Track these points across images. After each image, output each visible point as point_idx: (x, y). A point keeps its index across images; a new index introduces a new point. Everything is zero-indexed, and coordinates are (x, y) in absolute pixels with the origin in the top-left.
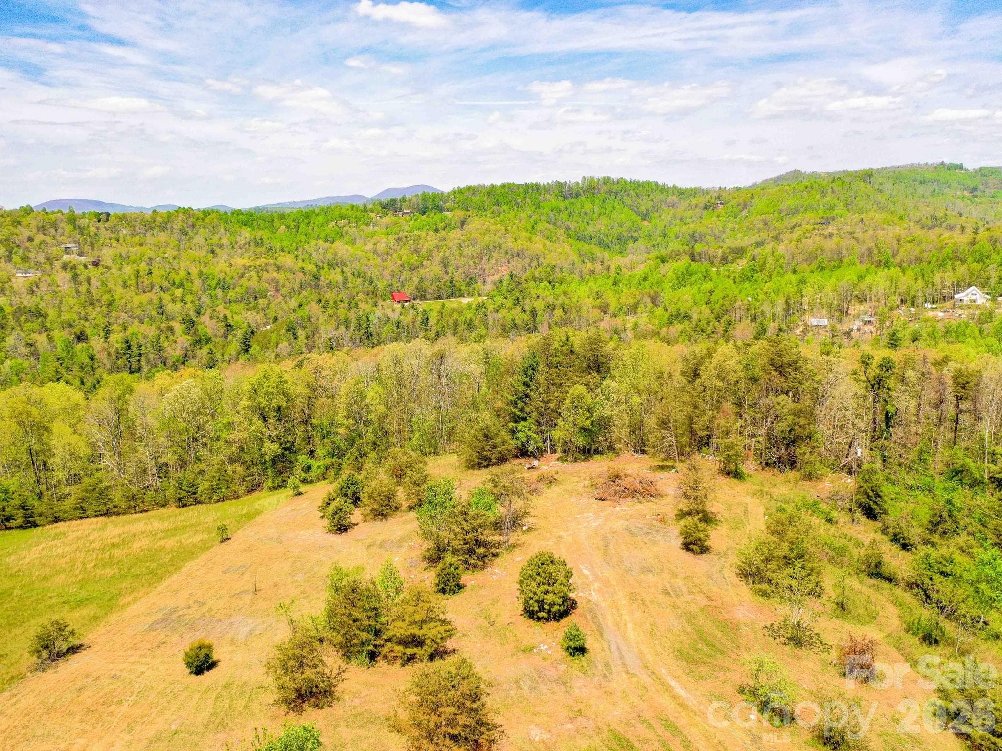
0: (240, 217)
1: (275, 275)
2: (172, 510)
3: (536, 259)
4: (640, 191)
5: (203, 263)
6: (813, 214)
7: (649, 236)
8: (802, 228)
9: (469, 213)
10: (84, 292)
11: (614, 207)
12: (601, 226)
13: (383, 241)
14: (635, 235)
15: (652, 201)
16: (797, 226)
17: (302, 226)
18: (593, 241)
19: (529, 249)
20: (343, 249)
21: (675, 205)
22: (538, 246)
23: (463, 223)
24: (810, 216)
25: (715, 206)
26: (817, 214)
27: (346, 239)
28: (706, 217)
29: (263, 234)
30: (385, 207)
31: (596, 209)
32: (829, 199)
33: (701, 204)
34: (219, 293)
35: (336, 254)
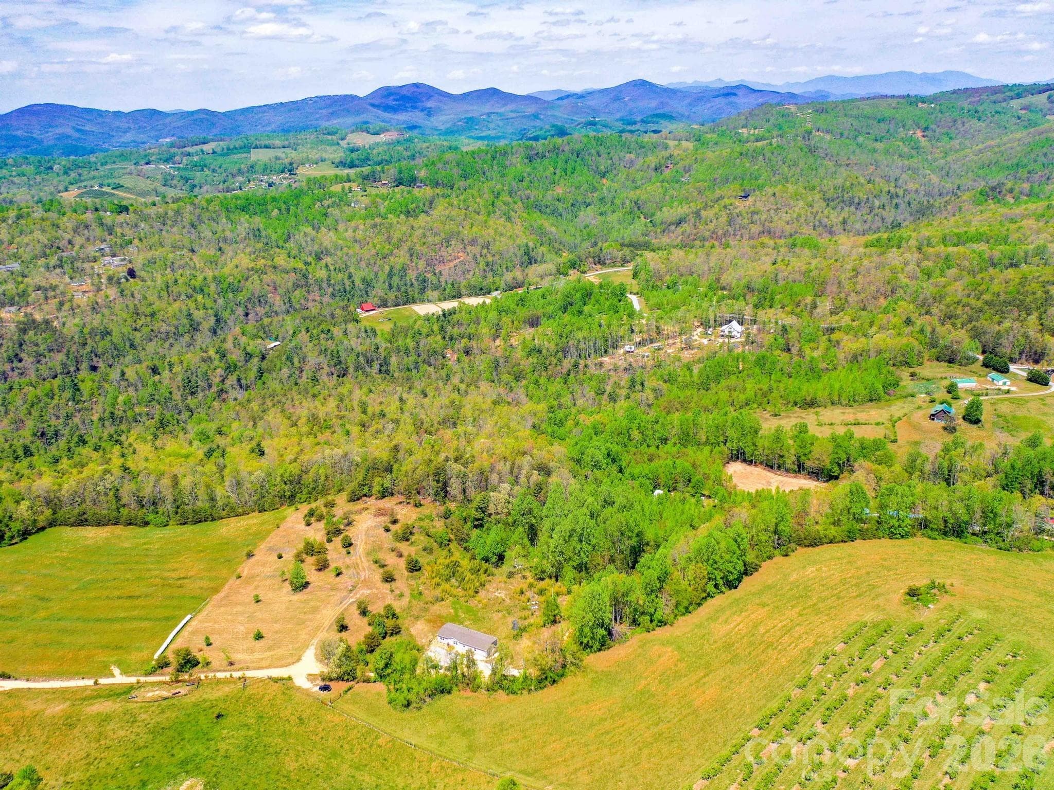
0: (239, 202)
1: (273, 277)
2: (256, 514)
3: (487, 246)
4: (601, 149)
5: (213, 263)
6: (738, 186)
7: (602, 200)
8: (722, 203)
9: (438, 191)
10: (131, 306)
11: (574, 169)
12: (559, 191)
13: (361, 227)
14: (588, 201)
15: (611, 159)
16: (721, 198)
17: (292, 208)
18: (548, 210)
19: (481, 237)
20: (327, 238)
21: (632, 163)
22: (491, 231)
23: (431, 203)
24: (734, 188)
25: (663, 168)
26: (741, 185)
27: (329, 221)
28: (653, 180)
29: (259, 222)
30: (365, 178)
31: (558, 171)
32: (757, 167)
33: (653, 166)
34: (231, 295)
35: (321, 244)
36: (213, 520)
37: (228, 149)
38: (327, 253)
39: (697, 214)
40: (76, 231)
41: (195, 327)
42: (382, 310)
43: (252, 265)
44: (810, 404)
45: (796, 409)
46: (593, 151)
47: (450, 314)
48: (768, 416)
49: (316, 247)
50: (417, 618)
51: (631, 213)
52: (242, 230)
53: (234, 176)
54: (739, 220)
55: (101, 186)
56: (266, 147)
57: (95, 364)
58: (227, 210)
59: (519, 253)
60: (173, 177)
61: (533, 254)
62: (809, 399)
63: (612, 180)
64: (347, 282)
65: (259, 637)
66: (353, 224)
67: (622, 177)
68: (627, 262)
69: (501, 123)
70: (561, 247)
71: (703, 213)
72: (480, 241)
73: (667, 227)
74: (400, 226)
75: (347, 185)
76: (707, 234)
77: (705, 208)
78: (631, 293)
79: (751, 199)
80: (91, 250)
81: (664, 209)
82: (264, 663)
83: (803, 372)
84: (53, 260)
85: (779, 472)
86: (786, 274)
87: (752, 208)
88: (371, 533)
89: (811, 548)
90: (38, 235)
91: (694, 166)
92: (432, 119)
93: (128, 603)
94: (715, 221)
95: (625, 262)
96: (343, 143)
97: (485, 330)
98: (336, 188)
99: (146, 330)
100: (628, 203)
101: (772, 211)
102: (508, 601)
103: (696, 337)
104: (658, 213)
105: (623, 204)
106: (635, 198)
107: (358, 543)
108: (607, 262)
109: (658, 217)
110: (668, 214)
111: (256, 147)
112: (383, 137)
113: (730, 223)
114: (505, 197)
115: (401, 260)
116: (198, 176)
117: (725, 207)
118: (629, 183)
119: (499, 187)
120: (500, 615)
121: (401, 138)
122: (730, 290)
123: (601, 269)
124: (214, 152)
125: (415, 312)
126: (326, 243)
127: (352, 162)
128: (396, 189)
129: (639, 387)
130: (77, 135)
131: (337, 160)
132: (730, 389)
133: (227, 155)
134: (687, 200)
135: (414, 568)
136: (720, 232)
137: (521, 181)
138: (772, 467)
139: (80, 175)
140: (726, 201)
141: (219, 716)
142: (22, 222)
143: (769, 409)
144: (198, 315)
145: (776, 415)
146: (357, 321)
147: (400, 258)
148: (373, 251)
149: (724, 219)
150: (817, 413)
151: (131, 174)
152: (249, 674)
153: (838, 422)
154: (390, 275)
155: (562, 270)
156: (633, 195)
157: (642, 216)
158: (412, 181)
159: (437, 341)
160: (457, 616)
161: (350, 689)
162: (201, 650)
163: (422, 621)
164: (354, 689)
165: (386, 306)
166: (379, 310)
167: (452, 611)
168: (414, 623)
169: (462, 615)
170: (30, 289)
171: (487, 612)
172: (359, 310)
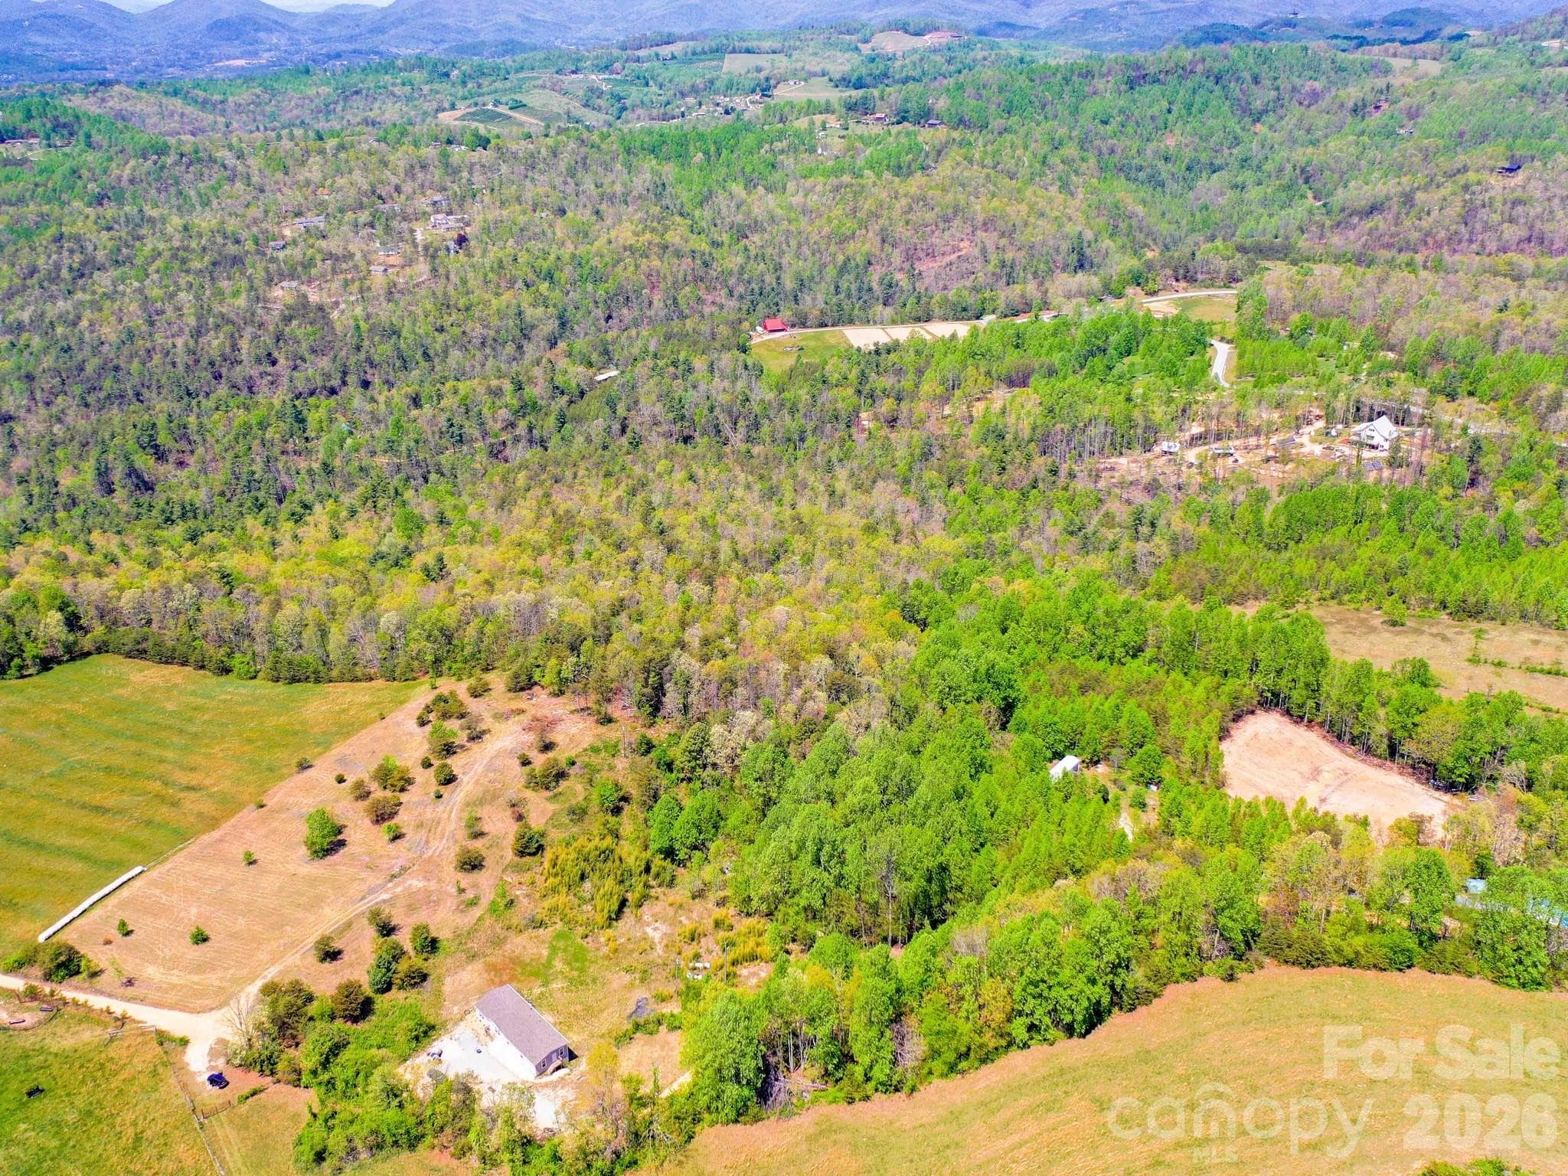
1: (656, 262)
3: (1009, 233)
4: (1264, 71)
5: (583, 234)
6: (1502, 149)
7: (1244, 162)
8: (1461, 179)
9: (956, 135)
10: (439, 293)
11: (1206, 104)
12: (1170, 142)
13: (819, 188)
14: (1218, 162)
15: (1278, 89)
16: (1465, 169)
17: (725, 152)
18: (1142, 175)
19: (1002, 217)
20: (762, 203)
21: (1315, 96)
22: (1024, 208)
23: (939, 153)
24: (1495, 152)
25: (1370, 109)
26: (1510, 148)
27: (778, 176)
28: (1346, 129)
29: (670, 171)
30: (851, 107)
31: (1174, 108)
32: (1548, 114)
33: (1351, 104)
34: (590, 287)
35: (749, 213)
36: (317, 681)
37: (694, 53)
38: (756, 226)
39: (1408, 199)
40: (410, 173)
41: (526, 333)
42: (796, 331)
43: (632, 241)
44: (1471, 610)
45: (1443, 616)
46: (1246, 75)
47: (889, 352)
48: (1377, 622)
49: (740, 218)
50: (473, 957)
51: (1289, 187)
52: (642, 181)
53: (683, 95)
54: (1483, 214)
55: (497, 103)
56: (748, 51)
57: (369, 377)
58: (628, 151)
59: (1065, 246)
60: (601, 94)
61: (1088, 251)
62: (1472, 600)
63: (1271, 127)
64: (770, 279)
65: (201, 939)
66: (809, 183)
67: (1289, 122)
68: (1237, 280)
69: (1141, 20)
70: (1150, 242)
71: (1420, 196)
72: (1000, 224)
73: (1346, 217)
74: (878, 188)
75: (818, 119)
76: (1415, 236)
77: (1425, 188)
78: (1222, 339)
79: (1520, 177)
80: (423, 203)
81: (1352, 184)
82: (172, 997)
83: (1483, 541)
84: (364, 217)
85: (1351, 750)
86: (1518, 332)
87: (1518, 193)
88: (498, 763)
89: (1296, 969)
90: (357, 176)
91: (1427, 108)
92: (1031, 12)
93: (85, 819)
94: (1435, 213)
95: (1232, 279)
96: (866, 49)
97: (929, 386)
98: (802, 124)
99: (456, 331)
100: (1289, 167)
101: (1557, 201)
102: (659, 949)
103: (1305, 439)
104: (1340, 190)
105: (1281, 170)
106: (1303, 160)
107: (466, 779)
108: (1200, 277)
109: (1340, 197)
110: (1356, 192)
111: (734, 51)
112: (929, 40)
113: (1467, 217)
114: (1070, 150)
115: (866, 248)
116: (634, 94)
117: (1466, 188)
118: (1300, 134)
119: (1062, 132)
120: (628, 978)
121: (956, 41)
122: (1401, 354)
123: (1185, 290)
124: (674, 57)
125: (847, 340)
126: (757, 211)
127: (860, 79)
128: (895, 129)
129: (1145, 530)
130: (523, 26)
131: (837, 76)
132: (1324, 555)
133: (691, 62)
134: (1400, 169)
135: (530, 847)
136: (1442, 234)
137: (1105, 123)
138: (1339, 737)
139: (479, 86)
140: (1472, 176)
141: (34, 1092)
142: (342, 155)
143: (1387, 604)
144: (532, 313)
145: (1394, 624)
146: (744, 350)
147: (864, 246)
148: (826, 230)
149: (1455, 209)
150: (1479, 634)
151: (543, 87)
152: (136, 1011)
153: (1514, 660)
154: (843, 270)
155: (1113, 286)
156: (1302, 155)
157: (1310, 194)
158: (925, 116)
159: (844, 398)
160: (548, 965)
161: (254, 1094)
162: (108, 942)
163: (478, 965)
164: (262, 1095)
165: (804, 325)
166: (791, 332)
167: (545, 953)
168: (462, 967)
169: (558, 965)
170: (319, 257)
171: (607, 968)
172: (759, 329)
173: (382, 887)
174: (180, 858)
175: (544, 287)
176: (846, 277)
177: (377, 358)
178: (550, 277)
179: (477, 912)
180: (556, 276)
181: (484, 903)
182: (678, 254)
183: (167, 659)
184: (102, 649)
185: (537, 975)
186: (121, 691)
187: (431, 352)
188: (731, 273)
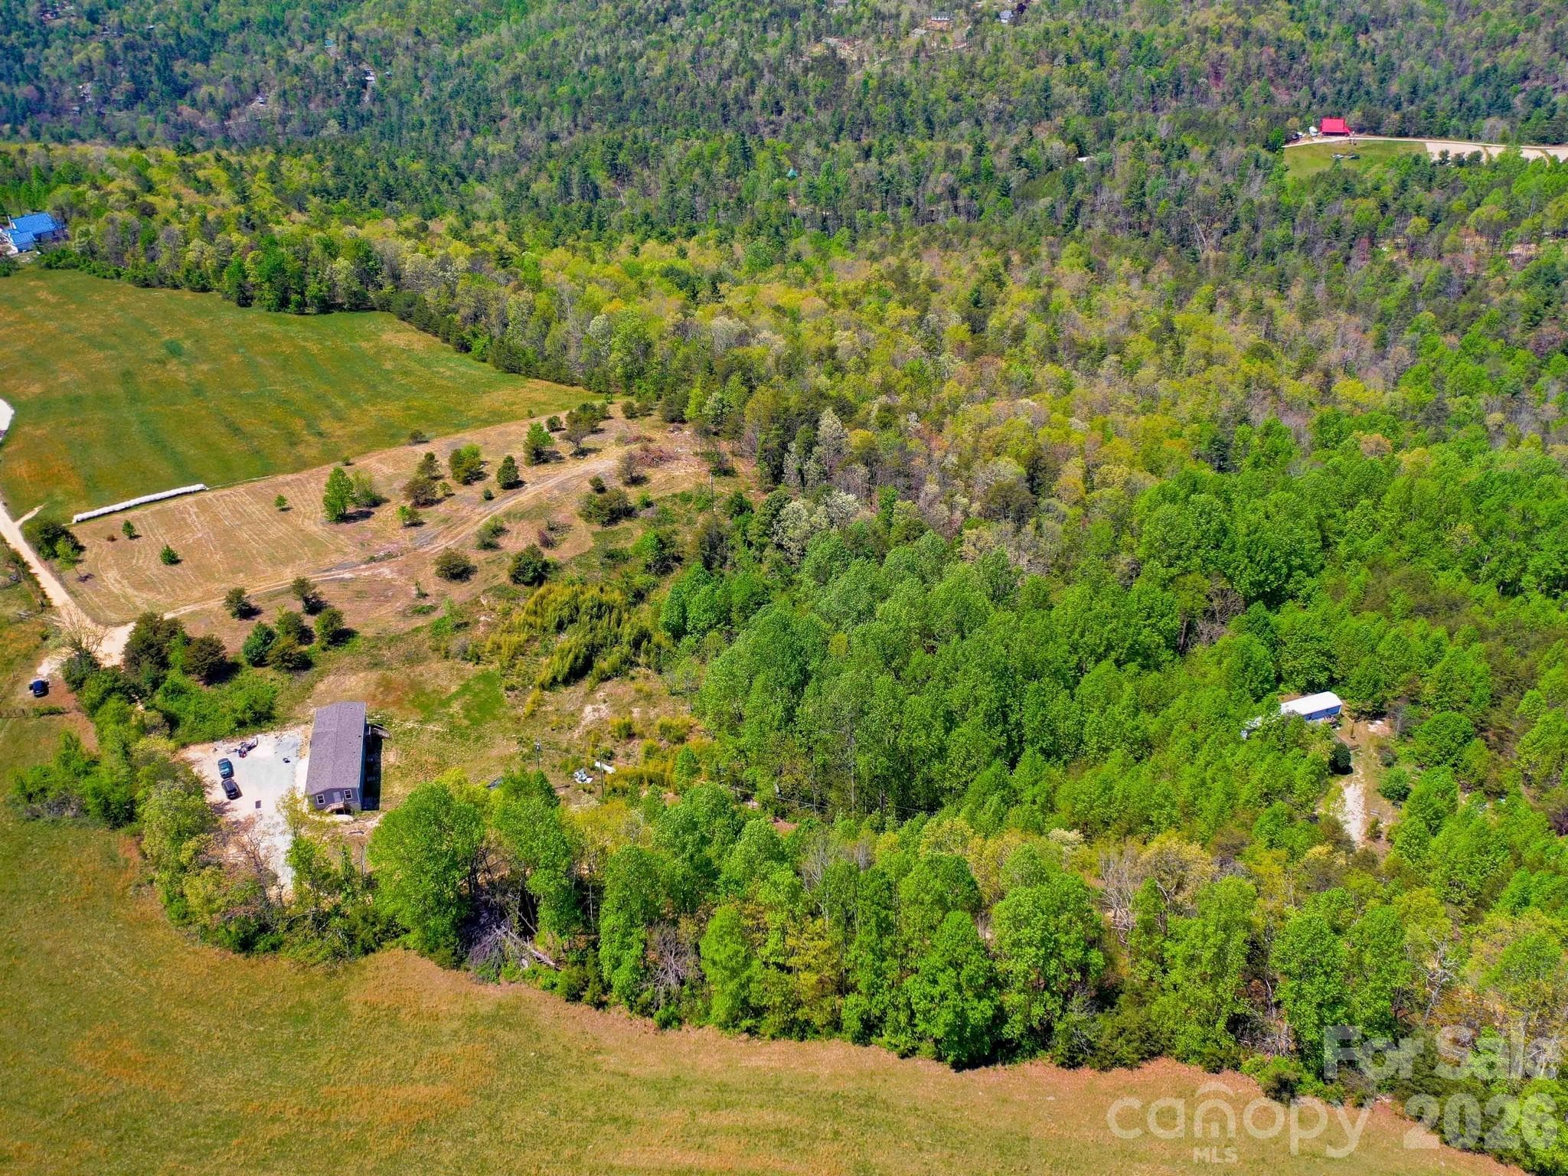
5: (1159, 14)
34: (1141, 71)
42: (1359, 137)
49: (1365, 9)
50: (375, 665)
57: (863, 137)
65: (172, 560)
82: (97, 602)
88: (574, 482)
93: (217, 436)
97: (1487, 209)
99: (973, 102)
102: (577, 733)
107: (529, 489)
115: (1524, 56)
120: (514, 749)
147: (1524, 53)
152: (63, 603)
154: (1480, 80)
160: (446, 704)
161: (51, 713)
162: (113, 539)
163: (374, 676)
164: (58, 718)
165: (1375, 130)
166: (1355, 137)
167: (454, 689)
168: (354, 670)
169: (456, 707)
170: (867, 14)
171: (505, 730)
172: (1313, 129)
173: (353, 566)
174: (241, 489)
175: (1087, 66)
176: (1481, 88)
177: (875, 117)
178: (1100, 56)
179: (420, 622)
180: (1106, 54)
181: (435, 616)
182: (1262, 42)
183: (427, 325)
184: (385, 306)
185: (424, 707)
186: (364, 344)
187: (935, 119)
188: (1321, 70)
